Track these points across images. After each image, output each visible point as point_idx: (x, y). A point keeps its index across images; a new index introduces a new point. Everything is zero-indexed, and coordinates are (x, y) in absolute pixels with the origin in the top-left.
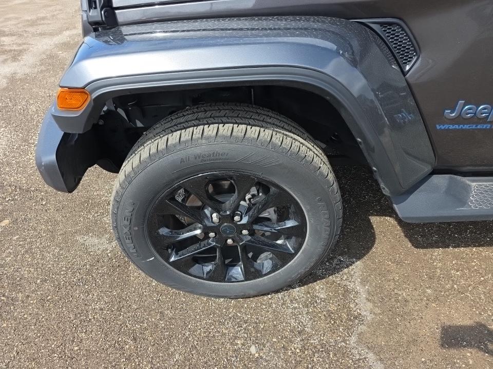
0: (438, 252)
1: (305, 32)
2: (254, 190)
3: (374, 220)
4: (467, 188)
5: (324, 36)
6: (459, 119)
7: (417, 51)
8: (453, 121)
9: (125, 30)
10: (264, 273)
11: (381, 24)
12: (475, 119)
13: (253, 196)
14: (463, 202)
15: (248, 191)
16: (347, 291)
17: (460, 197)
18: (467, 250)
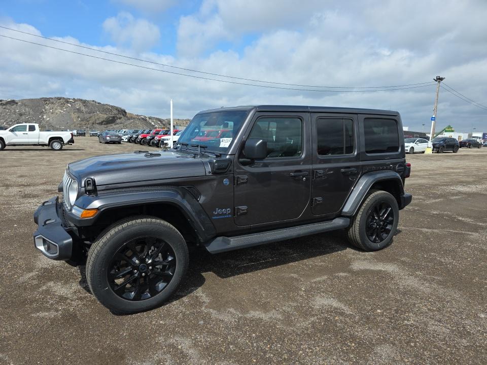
0: (231, 278)
1: (167, 190)
2: (152, 248)
3: (204, 274)
4: (230, 241)
5: (173, 190)
6: (218, 215)
7: (200, 194)
8: (216, 215)
9: (98, 193)
10: (160, 290)
11: (188, 187)
12: (223, 214)
13: (153, 250)
14: (229, 244)
15: (150, 249)
16: (197, 297)
17: (228, 243)
18: (243, 275)
